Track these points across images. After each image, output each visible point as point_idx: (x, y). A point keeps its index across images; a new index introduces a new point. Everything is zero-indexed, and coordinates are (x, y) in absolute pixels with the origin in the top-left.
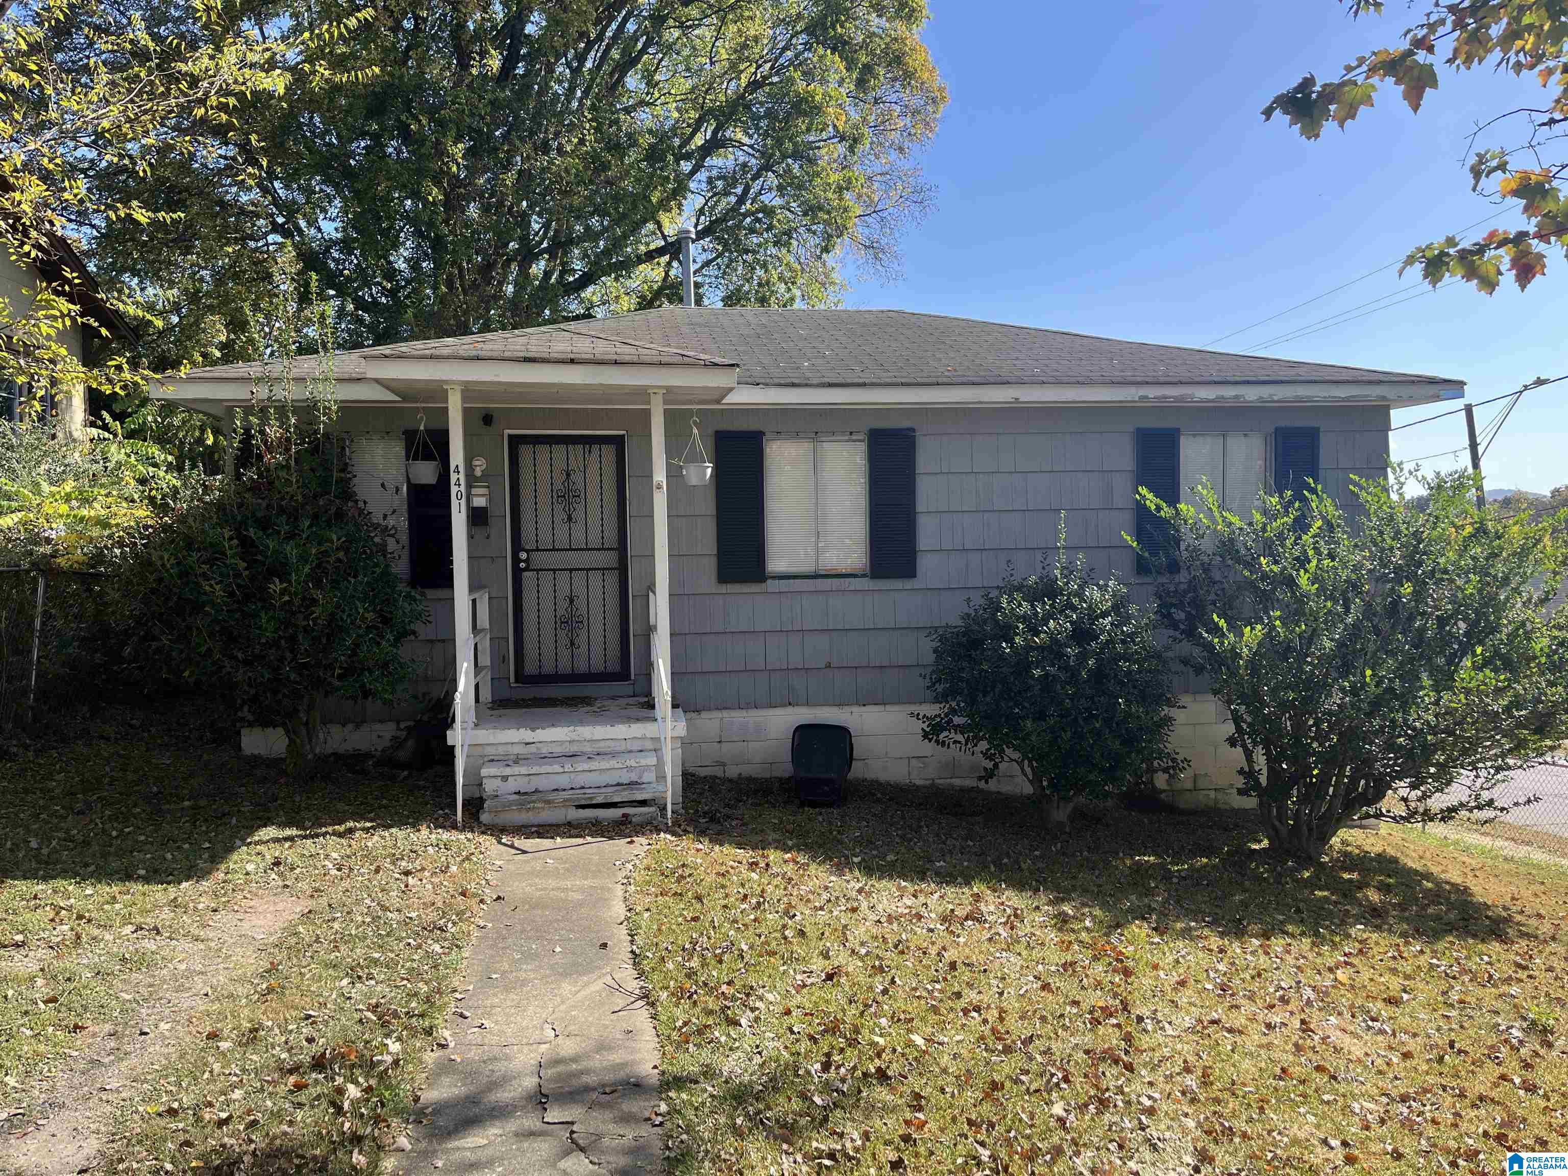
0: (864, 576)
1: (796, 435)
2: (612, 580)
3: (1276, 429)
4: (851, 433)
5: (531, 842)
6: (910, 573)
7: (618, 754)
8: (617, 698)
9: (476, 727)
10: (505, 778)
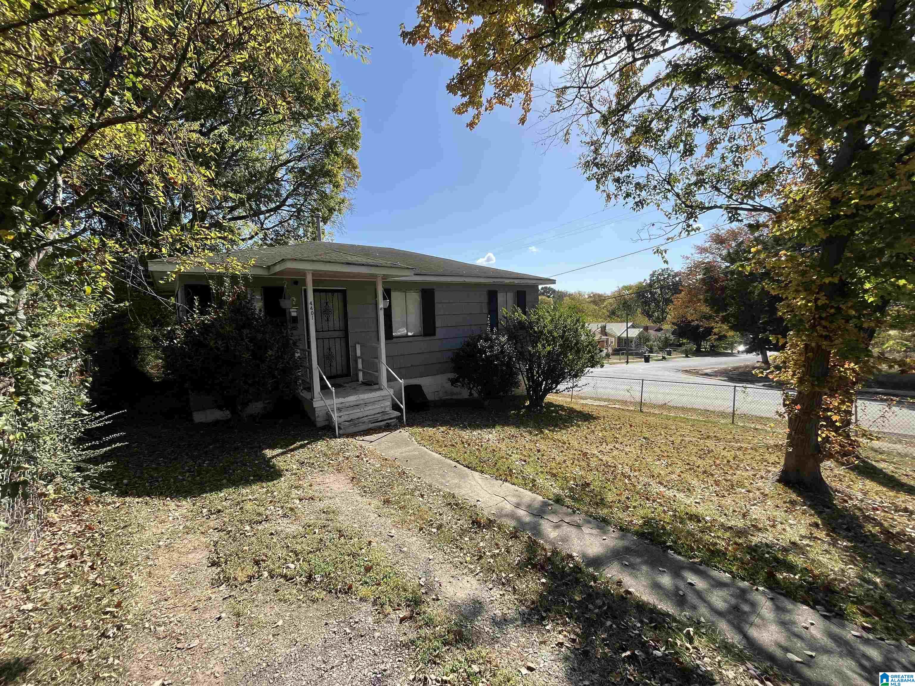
0: (422, 336)
1: (400, 290)
2: (343, 340)
3: (517, 291)
4: (416, 290)
5: (367, 438)
6: (434, 334)
7: (374, 403)
8: (348, 383)
9: (322, 399)
10: (340, 417)
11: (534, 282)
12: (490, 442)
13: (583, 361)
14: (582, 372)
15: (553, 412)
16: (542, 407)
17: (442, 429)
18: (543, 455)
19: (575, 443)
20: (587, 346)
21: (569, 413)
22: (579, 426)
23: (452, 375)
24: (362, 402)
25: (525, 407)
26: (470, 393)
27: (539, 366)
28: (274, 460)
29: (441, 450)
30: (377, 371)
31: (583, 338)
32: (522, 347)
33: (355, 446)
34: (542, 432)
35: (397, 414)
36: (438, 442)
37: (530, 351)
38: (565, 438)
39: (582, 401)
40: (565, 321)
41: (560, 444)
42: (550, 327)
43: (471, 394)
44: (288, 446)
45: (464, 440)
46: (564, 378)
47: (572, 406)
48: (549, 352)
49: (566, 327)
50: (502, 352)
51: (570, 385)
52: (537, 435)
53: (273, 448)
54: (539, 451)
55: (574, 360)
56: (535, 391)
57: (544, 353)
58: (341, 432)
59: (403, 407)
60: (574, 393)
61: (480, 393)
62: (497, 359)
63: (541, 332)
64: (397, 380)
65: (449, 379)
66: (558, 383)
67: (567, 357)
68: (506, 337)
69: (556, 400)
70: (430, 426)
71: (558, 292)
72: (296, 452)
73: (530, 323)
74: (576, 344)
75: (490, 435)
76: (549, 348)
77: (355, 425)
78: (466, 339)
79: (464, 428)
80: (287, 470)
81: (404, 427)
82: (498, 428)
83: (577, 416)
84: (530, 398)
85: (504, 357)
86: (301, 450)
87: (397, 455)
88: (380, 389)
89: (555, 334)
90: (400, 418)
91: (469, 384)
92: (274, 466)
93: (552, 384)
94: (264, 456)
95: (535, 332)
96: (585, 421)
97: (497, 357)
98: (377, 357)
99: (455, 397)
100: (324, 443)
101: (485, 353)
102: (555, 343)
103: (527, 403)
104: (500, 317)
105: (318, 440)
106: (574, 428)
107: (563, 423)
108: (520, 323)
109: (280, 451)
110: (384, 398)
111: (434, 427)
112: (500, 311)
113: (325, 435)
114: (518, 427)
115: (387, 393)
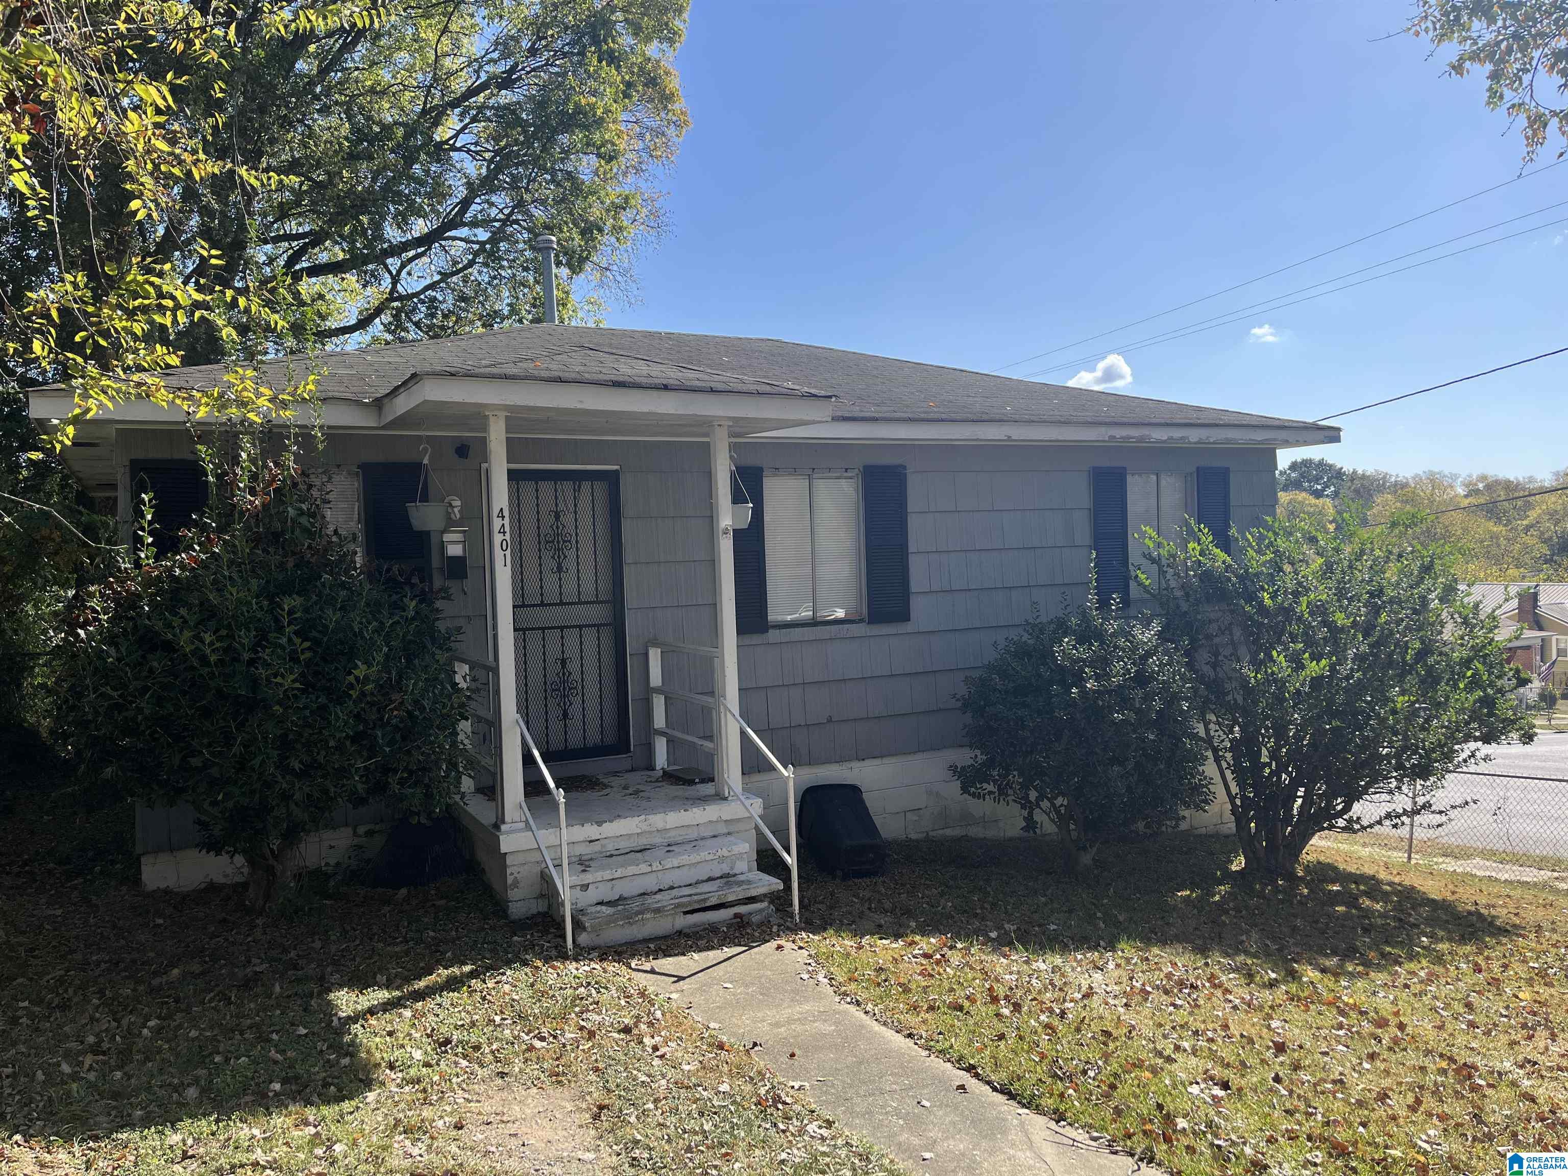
0: (861, 621)
1: (794, 471)
2: (607, 636)
3: (1198, 468)
4: (846, 470)
5: (667, 964)
6: (904, 616)
7: (695, 843)
8: (615, 774)
9: (528, 827)
10: (585, 887)
11: (1259, 436)
12: (1095, 1001)
13: (1449, 716)
14: (1449, 756)
15: (1335, 898)
16: (1291, 877)
17: (928, 943)
18: (1296, 1067)
19: (1424, 1027)
20: (1466, 663)
21: (1398, 907)
22: (1439, 959)
23: (965, 757)
24: (657, 840)
25: (1229, 876)
26: (1029, 819)
27: (1280, 732)
28: (356, 1028)
29: (912, 1020)
30: (710, 738)
31: (1449, 632)
32: (1214, 666)
33: (623, 990)
34: (1293, 975)
35: (770, 883)
36: (906, 990)
37: (1244, 681)
38: (1383, 1002)
39: (1451, 865)
40: (1377, 569)
41: (1367, 1027)
42: (1322, 593)
43: (1030, 824)
44: (408, 980)
45: (1001, 991)
46: (1376, 778)
47: (1410, 880)
48: (1316, 682)
49: (1381, 592)
50: (1142, 679)
51: (1402, 802)
52: (1272, 984)
53: (361, 983)
54: (1280, 1048)
55: (1415, 713)
56: (1269, 825)
57: (1299, 682)
58: (583, 939)
59: (791, 860)
60: (1419, 834)
61: (1062, 820)
62: (1125, 703)
63: (1287, 612)
64: (773, 768)
65: (953, 768)
66: (1353, 796)
67: (1386, 700)
68: (1156, 627)
69: (1348, 856)
70: (881, 931)
71: (1354, 476)
72: (430, 1004)
73: (1241, 578)
74: (1422, 655)
75: (1098, 976)
76: (1313, 668)
77: (629, 918)
78: (1013, 634)
79: (1002, 943)
80: (391, 1067)
81: (795, 930)
82: (1127, 950)
83: (1432, 921)
84: (1247, 843)
85: (1148, 698)
86: (448, 997)
87: (763, 1032)
88: (720, 797)
89: (1340, 619)
90: (780, 900)
91: (1025, 787)
92: (351, 1050)
93: (1330, 796)
94: (329, 1009)
95: (1262, 609)
96: (1463, 940)
97: (1121, 696)
98: (712, 690)
99: (976, 831)
100: (523, 974)
101: (1079, 680)
102: (1339, 651)
103: (1238, 864)
104: (1134, 556)
105: (508, 963)
106: (1422, 968)
107: (1375, 946)
108: (1207, 576)
109: (383, 995)
110: (730, 828)
111: (897, 936)
112: (1134, 536)
113: (530, 947)
114: (1202, 950)
115: (741, 813)
